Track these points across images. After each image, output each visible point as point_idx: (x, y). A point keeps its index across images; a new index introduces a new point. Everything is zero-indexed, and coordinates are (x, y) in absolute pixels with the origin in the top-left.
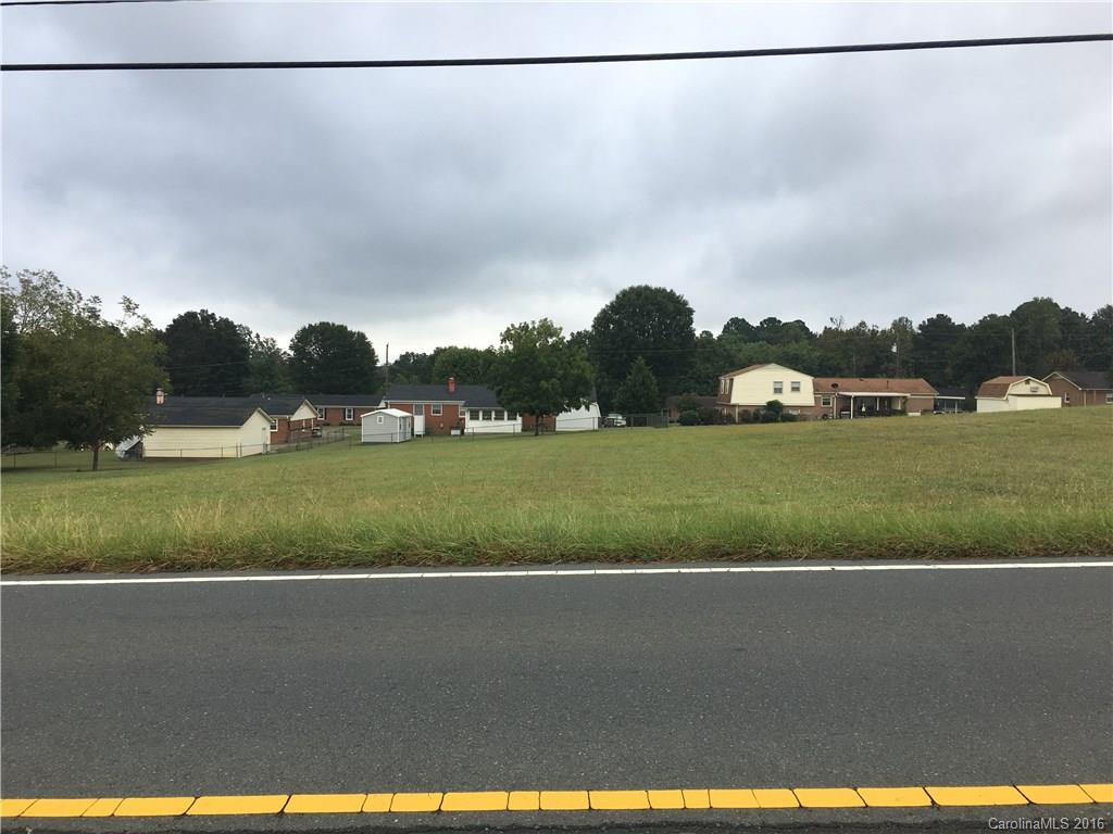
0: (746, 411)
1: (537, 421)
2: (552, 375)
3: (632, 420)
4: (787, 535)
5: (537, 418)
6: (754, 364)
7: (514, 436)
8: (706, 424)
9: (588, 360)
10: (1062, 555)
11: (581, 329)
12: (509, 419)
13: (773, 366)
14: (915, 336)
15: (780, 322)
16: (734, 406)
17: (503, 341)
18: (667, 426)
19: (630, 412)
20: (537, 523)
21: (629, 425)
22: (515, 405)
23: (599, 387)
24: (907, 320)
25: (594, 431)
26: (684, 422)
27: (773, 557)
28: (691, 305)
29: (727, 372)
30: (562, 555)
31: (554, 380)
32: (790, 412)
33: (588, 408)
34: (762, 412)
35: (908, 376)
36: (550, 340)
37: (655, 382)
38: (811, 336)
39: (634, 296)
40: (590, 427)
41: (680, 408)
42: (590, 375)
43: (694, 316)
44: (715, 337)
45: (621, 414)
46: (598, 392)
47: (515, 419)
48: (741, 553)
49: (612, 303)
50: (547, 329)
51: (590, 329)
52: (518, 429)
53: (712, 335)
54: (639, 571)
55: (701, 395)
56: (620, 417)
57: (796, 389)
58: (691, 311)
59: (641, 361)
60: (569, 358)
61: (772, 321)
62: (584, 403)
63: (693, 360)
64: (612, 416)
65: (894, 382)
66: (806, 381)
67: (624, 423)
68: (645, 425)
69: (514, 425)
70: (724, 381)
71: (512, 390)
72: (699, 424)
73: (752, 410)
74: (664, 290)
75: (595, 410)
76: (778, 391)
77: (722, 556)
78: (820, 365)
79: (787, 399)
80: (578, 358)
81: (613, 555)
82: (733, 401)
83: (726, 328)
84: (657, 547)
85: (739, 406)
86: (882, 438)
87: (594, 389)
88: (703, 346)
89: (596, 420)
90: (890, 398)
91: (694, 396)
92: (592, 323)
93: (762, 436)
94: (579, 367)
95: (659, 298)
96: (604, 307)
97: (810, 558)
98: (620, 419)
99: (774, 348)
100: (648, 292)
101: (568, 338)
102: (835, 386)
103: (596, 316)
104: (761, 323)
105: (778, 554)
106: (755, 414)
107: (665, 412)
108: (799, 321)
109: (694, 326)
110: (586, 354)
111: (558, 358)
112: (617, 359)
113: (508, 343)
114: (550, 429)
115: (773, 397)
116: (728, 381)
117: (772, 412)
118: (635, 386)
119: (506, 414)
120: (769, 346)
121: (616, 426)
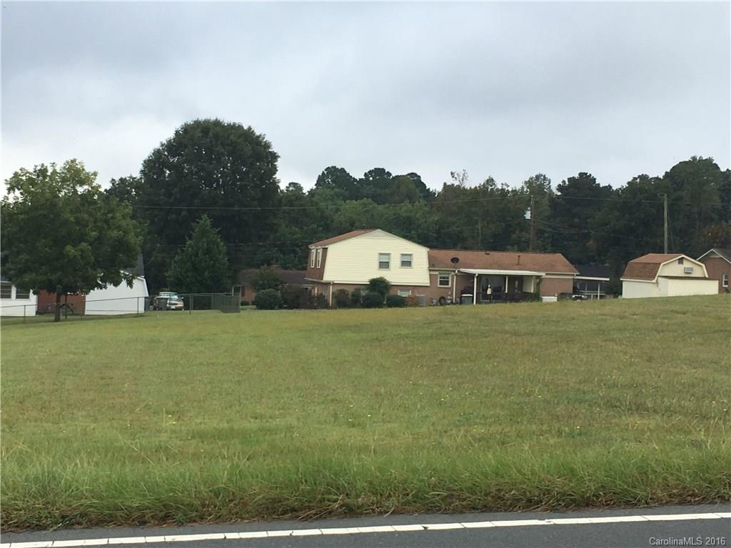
0: (342, 292)
1: (58, 301)
2: (82, 238)
3: (191, 301)
4: (371, 483)
5: (59, 296)
6: (357, 228)
7: (24, 321)
8: (290, 308)
9: (133, 217)
10: (699, 503)
11: (126, 175)
12: (18, 297)
13: (379, 232)
14: (553, 200)
15: (389, 174)
16: (328, 284)
17: (11, 189)
18: (237, 310)
19: (190, 291)
21: (186, 307)
22: (27, 278)
23: (147, 255)
24: (545, 178)
25: (138, 315)
26: (262, 304)
27: (351, 513)
28: (274, 149)
29: (319, 239)
30: (63, 517)
31: (84, 245)
32: (399, 293)
33: (130, 284)
34: (363, 293)
35: (544, 250)
36: (80, 190)
37: (224, 249)
38: (428, 194)
39: (198, 134)
40: (133, 310)
41: (256, 286)
42: (135, 240)
43: (279, 163)
44: (306, 190)
45: (178, 293)
46: (145, 262)
47: (27, 297)
48: (310, 508)
49: (169, 142)
50: (75, 174)
51: (137, 175)
52: (31, 311)
53: (301, 189)
55: (286, 269)
56: (176, 297)
57: (406, 263)
58: (274, 157)
59: (205, 220)
60: (105, 214)
61: (379, 172)
62: (126, 277)
63: (275, 221)
64: (164, 295)
65: (527, 257)
66: (420, 254)
67: (181, 304)
68: (209, 308)
69: (28, 306)
70: (315, 250)
71: (24, 257)
72: (281, 307)
73: (351, 290)
74: (240, 127)
75: (140, 287)
76: (384, 265)
77: (285, 512)
78: (438, 232)
79: (396, 276)
80: (118, 215)
81: (136, 514)
82: (327, 277)
83: (321, 180)
84: (197, 503)
85: (334, 284)
86: (506, 332)
87: (140, 257)
88: (291, 203)
89: (142, 302)
90: (521, 278)
91: (276, 269)
92: (141, 167)
93: (358, 328)
94: (119, 228)
95: (232, 137)
96: (158, 146)
97: (400, 513)
98: (174, 299)
99: (381, 208)
100: (218, 129)
101: (108, 186)
102: (455, 260)
103: (146, 157)
104: (366, 174)
105: (359, 508)
106: (353, 295)
107: (237, 290)
108: (413, 175)
109: (277, 176)
110: (129, 210)
111: (90, 214)
112: (174, 216)
113: (17, 193)
114: (77, 312)
115: (378, 274)
116: (320, 251)
117: (376, 293)
118: (197, 255)
119: (14, 290)
120: (376, 205)
121: (169, 309)
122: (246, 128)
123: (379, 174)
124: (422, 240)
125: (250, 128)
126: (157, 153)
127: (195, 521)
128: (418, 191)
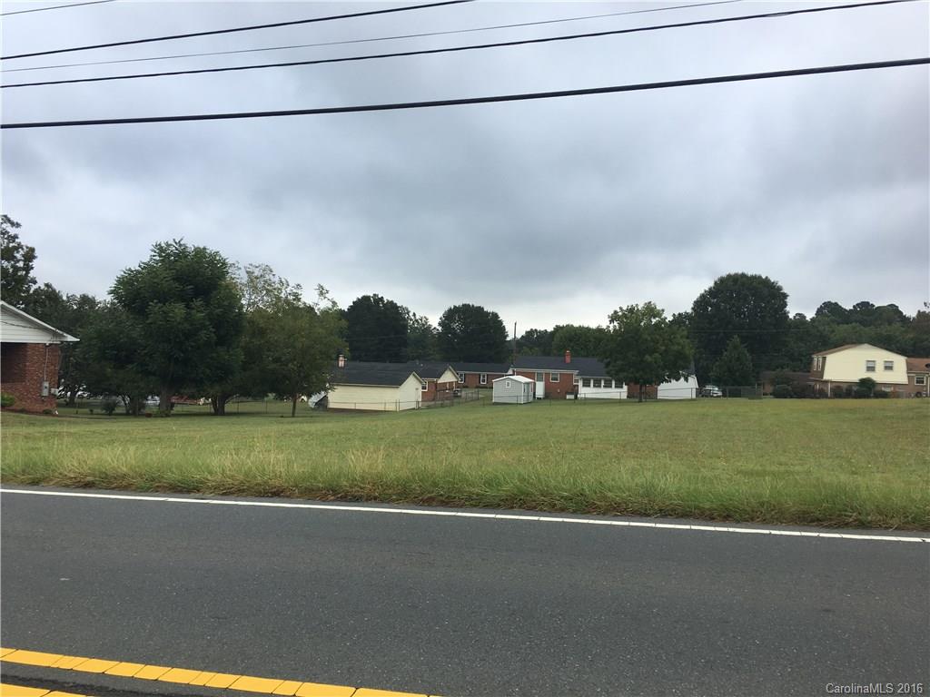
0: (839, 387)
1: (641, 389)
2: (655, 351)
3: (727, 392)
4: (877, 506)
5: (641, 387)
6: (848, 344)
7: (620, 402)
8: (799, 397)
9: (688, 338)
11: (682, 311)
12: (616, 387)
13: (866, 345)
15: (873, 305)
16: (827, 382)
17: (611, 321)
18: (761, 399)
19: (727, 385)
20: (639, 480)
21: (724, 395)
22: (622, 375)
23: (697, 362)
25: (692, 400)
26: (777, 395)
27: (863, 526)
28: (785, 290)
29: (820, 351)
30: (661, 510)
31: (657, 355)
32: (883, 389)
33: (686, 380)
34: (855, 388)
36: (654, 321)
37: (750, 358)
38: (904, 319)
39: (730, 283)
40: (689, 396)
41: (773, 382)
42: (690, 351)
43: (788, 300)
44: (808, 319)
45: (718, 386)
46: (696, 366)
47: (622, 387)
48: (831, 520)
49: (710, 289)
50: (651, 310)
51: (690, 311)
52: (624, 396)
53: (805, 317)
54: (731, 530)
55: (795, 371)
56: (717, 389)
57: (889, 367)
58: (785, 296)
59: (736, 339)
60: (669, 336)
61: (865, 305)
62: (683, 375)
63: (786, 339)
64: (708, 387)
66: (900, 362)
67: (720, 394)
68: (740, 396)
69: (621, 393)
70: (817, 359)
71: (619, 362)
72: (792, 397)
73: (845, 386)
74: (760, 277)
75: (693, 382)
76: (871, 369)
77: (812, 521)
78: (914, 346)
79: (880, 376)
80: (678, 336)
81: (708, 512)
82: (826, 377)
83: (819, 311)
84: (748, 509)
85: (832, 382)
87: (693, 363)
88: (796, 327)
89: (694, 391)
91: (787, 371)
92: (692, 306)
93: (853, 411)
94: (678, 344)
95: (755, 284)
96: (703, 292)
97: (902, 529)
99: (866, 329)
100: (744, 279)
101: (670, 318)
102: (928, 366)
103: (695, 299)
104: (854, 307)
105: (869, 523)
106: (847, 390)
107: (759, 385)
108: (892, 305)
109: (787, 309)
110: (685, 333)
111: (660, 335)
112: (714, 337)
113: (616, 323)
114: (652, 397)
115: (865, 375)
116: (821, 359)
117: (864, 389)
118: (730, 361)
119: (613, 383)
120: (862, 327)
121: (712, 396)
122: (764, 277)
123: (865, 306)
124: (900, 351)
125: (767, 277)
126: (703, 296)
127: (748, 521)
128: (896, 317)
